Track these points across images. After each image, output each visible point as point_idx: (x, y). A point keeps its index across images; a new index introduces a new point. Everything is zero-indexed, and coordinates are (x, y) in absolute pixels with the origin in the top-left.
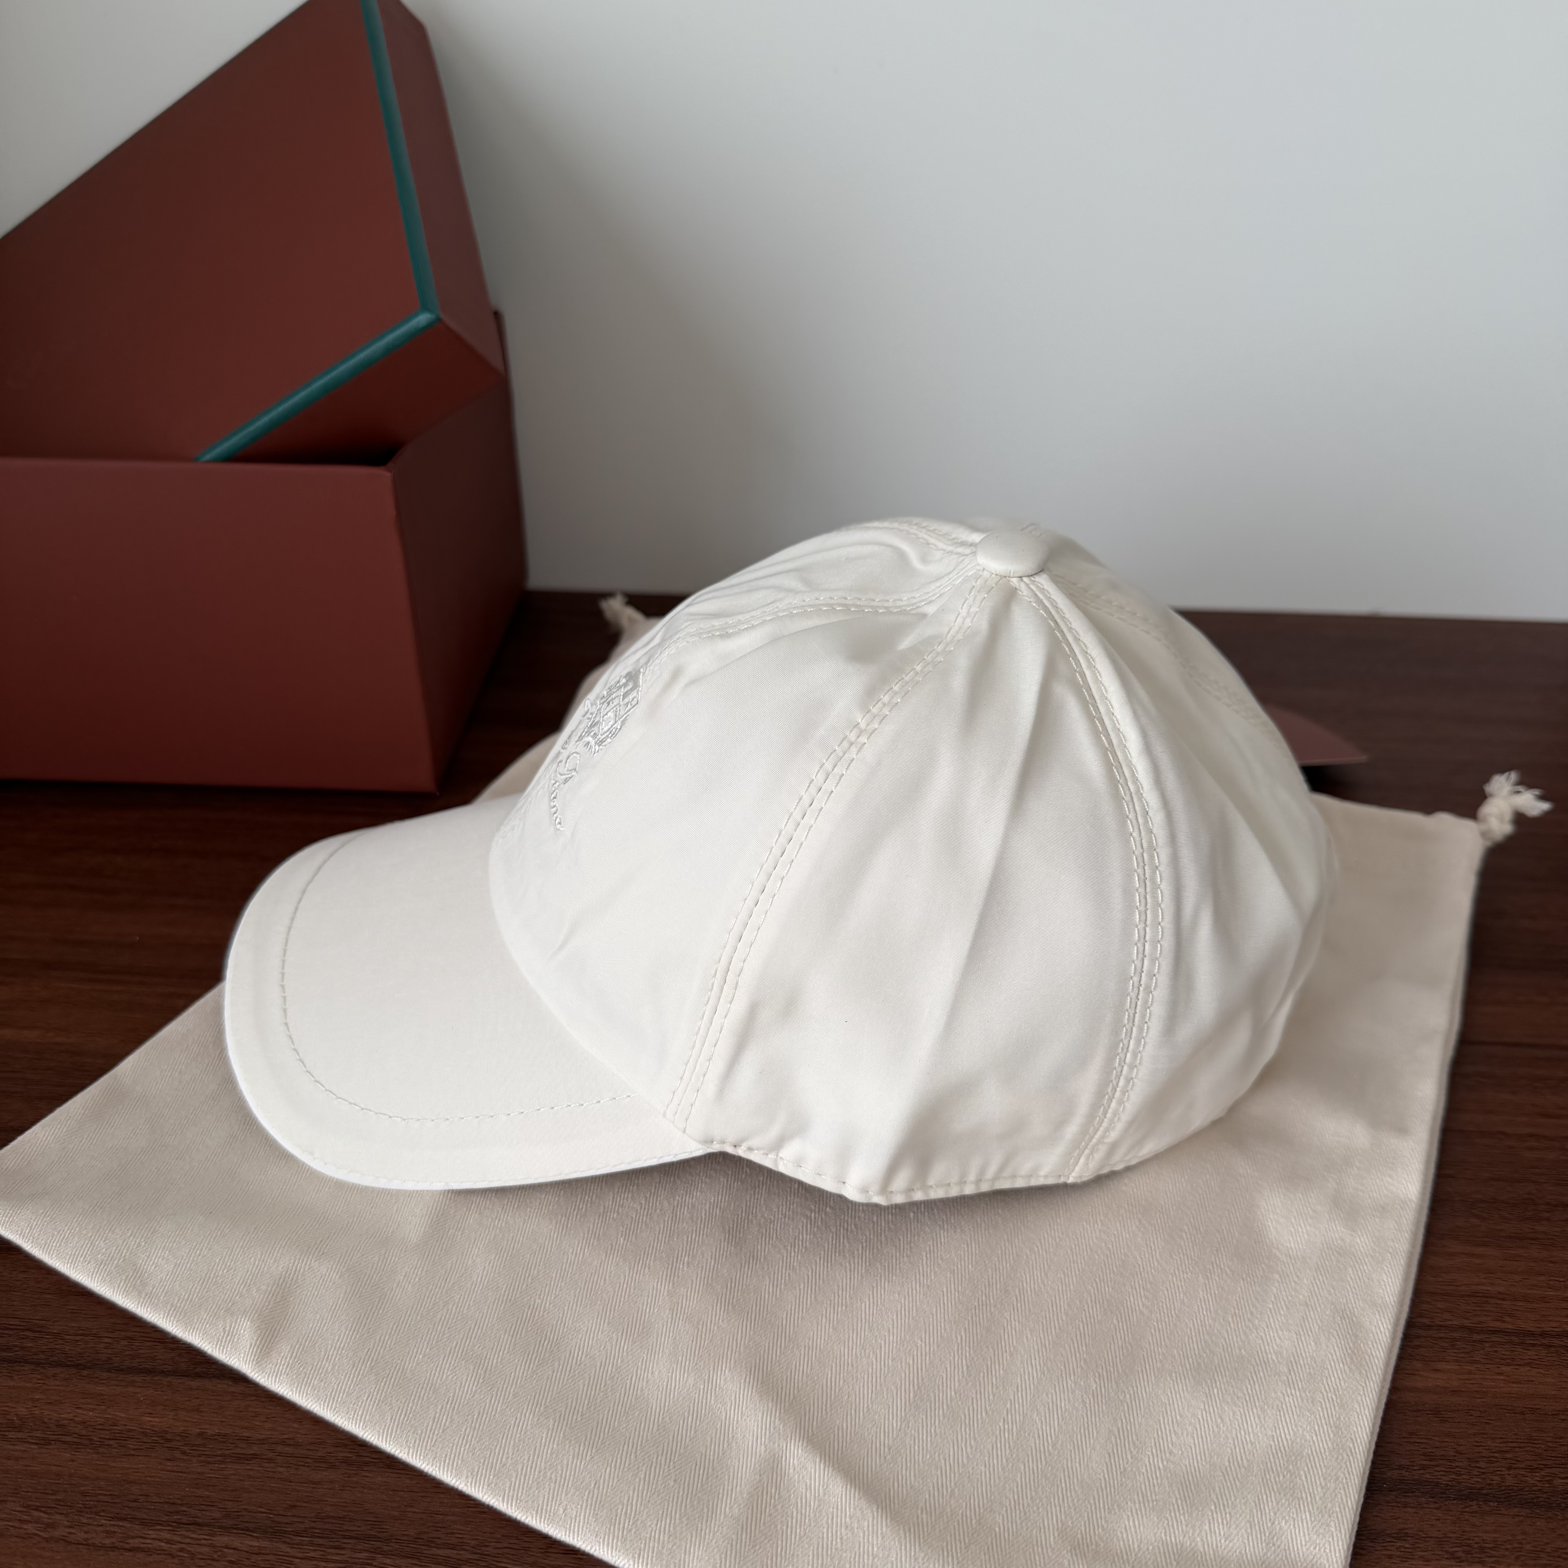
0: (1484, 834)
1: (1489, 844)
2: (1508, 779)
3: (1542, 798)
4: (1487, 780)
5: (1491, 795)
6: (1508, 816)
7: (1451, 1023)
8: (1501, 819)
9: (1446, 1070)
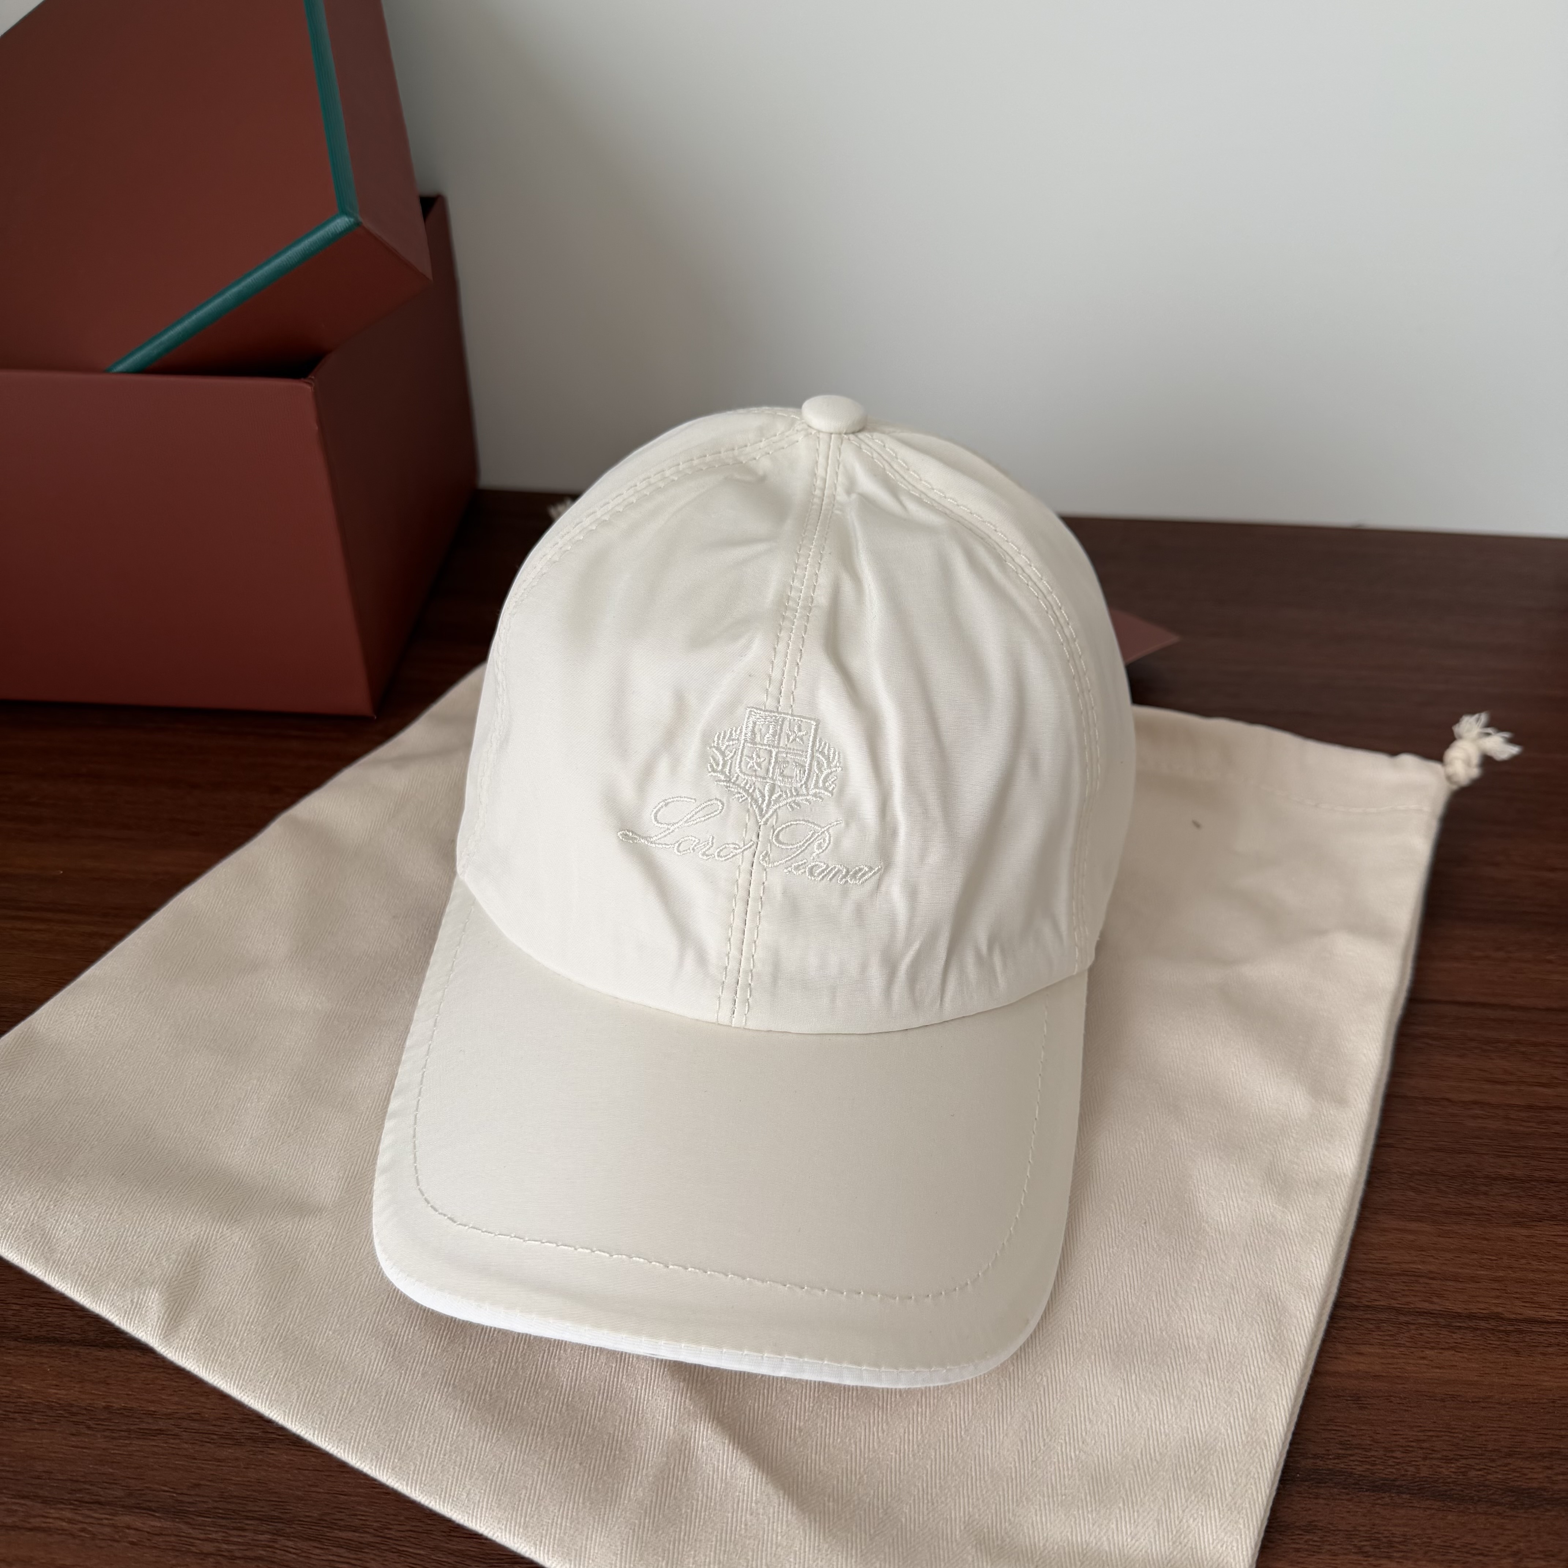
0: (1449, 778)
1: (1455, 787)
2: (1478, 720)
3: (1511, 741)
4: (1457, 720)
5: (1461, 737)
6: (1475, 759)
7: (1401, 981)
8: (1468, 763)
9: (1393, 1031)
